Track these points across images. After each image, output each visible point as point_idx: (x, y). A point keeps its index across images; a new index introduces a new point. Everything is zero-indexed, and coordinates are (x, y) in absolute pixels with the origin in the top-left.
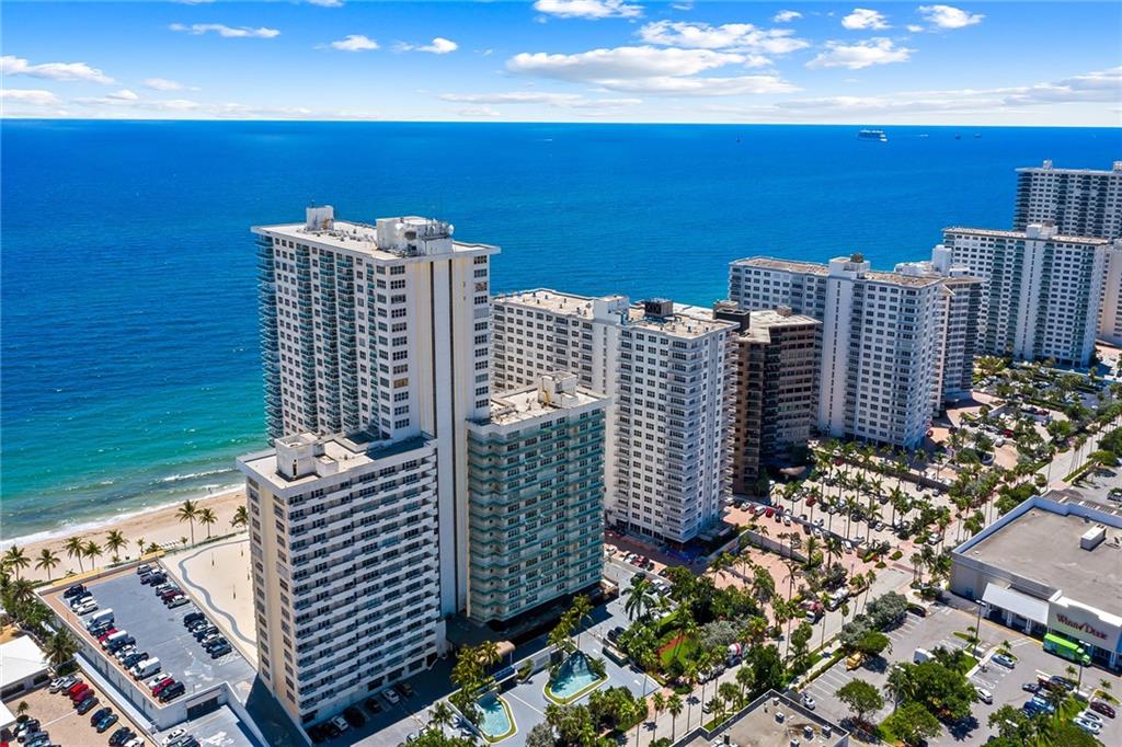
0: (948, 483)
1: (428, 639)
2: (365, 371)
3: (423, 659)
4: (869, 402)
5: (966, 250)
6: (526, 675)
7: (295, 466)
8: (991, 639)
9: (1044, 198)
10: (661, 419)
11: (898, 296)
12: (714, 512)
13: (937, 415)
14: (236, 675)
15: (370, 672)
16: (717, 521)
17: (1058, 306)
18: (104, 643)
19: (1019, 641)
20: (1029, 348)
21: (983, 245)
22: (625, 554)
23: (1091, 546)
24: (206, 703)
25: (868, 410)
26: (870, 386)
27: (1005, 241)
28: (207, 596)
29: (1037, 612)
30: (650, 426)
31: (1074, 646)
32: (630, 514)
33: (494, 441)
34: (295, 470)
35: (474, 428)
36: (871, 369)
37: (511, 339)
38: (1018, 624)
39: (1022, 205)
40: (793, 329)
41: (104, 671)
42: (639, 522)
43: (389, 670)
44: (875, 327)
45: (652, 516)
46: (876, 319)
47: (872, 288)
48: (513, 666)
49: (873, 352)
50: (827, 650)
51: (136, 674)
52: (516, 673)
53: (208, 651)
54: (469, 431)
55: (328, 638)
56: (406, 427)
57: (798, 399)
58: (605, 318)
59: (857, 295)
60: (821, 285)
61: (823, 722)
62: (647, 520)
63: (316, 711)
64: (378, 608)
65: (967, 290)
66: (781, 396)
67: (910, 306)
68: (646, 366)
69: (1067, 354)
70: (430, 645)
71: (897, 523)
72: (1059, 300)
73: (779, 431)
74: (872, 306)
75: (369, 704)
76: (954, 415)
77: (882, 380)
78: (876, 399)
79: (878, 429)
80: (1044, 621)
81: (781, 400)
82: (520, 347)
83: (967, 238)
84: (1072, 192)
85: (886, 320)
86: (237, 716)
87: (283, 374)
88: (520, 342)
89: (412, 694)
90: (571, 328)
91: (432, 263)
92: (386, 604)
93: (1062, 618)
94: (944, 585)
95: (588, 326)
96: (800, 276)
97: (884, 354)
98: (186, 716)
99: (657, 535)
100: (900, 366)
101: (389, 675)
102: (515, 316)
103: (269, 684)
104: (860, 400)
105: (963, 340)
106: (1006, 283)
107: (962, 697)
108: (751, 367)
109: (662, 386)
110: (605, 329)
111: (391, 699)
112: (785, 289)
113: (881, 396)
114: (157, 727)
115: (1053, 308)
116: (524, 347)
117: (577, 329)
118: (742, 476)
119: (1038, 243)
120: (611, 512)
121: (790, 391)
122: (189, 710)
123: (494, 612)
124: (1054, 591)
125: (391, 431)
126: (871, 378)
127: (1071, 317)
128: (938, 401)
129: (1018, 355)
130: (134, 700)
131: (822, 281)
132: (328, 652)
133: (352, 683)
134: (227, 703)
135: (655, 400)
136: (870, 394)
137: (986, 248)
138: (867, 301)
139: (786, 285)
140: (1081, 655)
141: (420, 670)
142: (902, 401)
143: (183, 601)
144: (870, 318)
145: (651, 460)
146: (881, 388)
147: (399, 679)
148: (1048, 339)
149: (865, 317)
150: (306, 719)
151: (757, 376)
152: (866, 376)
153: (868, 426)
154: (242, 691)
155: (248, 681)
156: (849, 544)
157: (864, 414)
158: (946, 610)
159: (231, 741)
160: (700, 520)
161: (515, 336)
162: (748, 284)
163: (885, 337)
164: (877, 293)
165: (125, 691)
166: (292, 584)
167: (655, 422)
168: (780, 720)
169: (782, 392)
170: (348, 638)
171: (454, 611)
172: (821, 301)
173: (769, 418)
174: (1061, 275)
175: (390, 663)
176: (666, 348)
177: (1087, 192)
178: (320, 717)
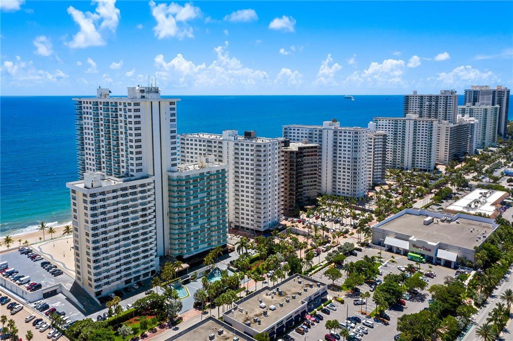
0: (374, 209)
1: (151, 263)
2: (123, 162)
3: (149, 272)
4: (342, 180)
5: (383, 125)
6: (194, 278)
7: (92, 184)
8: (387, 257)
9: (414, 106)
10: (252, 179)
11: (351, 135)
12: (276, 219)
13: (371, 188)
14: (65, 281)
15: (126, 276)
16: (278, 223)
17: (420, 147)
18: (4, 273)
19: (398, 257)
20: (410, 165)
21: (389, 123)
22: (238, 236)
23: (428, 224)
24: (51, 292)
25: (341, 184)
26: (342, 173)
27: (398, 121)
28: (52, 257)
29: (405, 245)
30: (247, 183)
31: (419, 256)
32: (240, 222)
33: (179, 180)
34: (92, 185)
35: (171, 174)
36: (342, 166)
37: (188, 152)
38: (398, 252)
39: (406, 110)
40: (308, 148)
41: (4, 285)
42: (245, 225)
43: (134, 275)
44: (343, 149)
45: (250, 222)
46: (343, 145)
47: (341, 132)
48: (188, 275)
49: (342, 159)
50: (322, 264)
51: (19, 283)
52: (190, 277)
53: (52, 274)
54: (169, 176)
55: (107, 258)
56: (141, 172)
57: (312, 178)
58: (228, 138)
59: (335, 135)
60: (321, 133)
61: (317, 282)
62: (248, 224)
63: (102, 291)
64: (129, 247)
65: (382, 137)
66: (304, 177)
67: (356, 139)
68: (245, 157)
69: (425, 167)
70: (152, 266)
71: (352, 223)
72: (420, 144)
73: (304, 192)
74: (341, 140)
75: (126, 289)
76: (378, 189)
77: (346, 170)
78: (344, 179)
79: (346, 192)
80: (408, 248)
81: (305, 179)
82: (192, 155)
83: (383, 121)
84: (425, 103)
85: (347, 145)
86: (66, 296)
87: (86, 161)
88: (192, 153)
89: (144, 285)
90: (213, 145)
91: (151, 102)
92: (133, 246)
93: (414, 246)
94: (370, 242)
95: (220, 143)
96: (311, 130)
97: (347, 160)
98: (42, 297)
99: (252, 230)
100: (354, 164)
101: (134, 278)
102: (190, 142)
103: (80, 283)
104: (338, 180)
105: (381, 158)
106: (399, 138)
107: (374, 272)
108: (291, 162)
109: (252, 165)
110: (228, 143)
111: (135, 287)
112: (306, 135)
113: (346, 178)
114: (29, 302)
115: (418, 148)
116: (194, 155)
117: (216, 145)
118: (288, 209)
119: (411, 121)
120: (232, 223)
121: (308, 175)
122: (44, 294)
123: (180, 252)
124: (411, 236)
125: (134, 173)
126: (342, 170)
127: (426, 151)
128: (371, 182)
129: (405, 168)
130: (18, 294)
131: (321, 131)
132: (107, 264)
133: (118, 279)
134: (61, 293)
135: (250, 171)
136: (342, 177)
137: (391, 124)
138: (339, 138)
139: (306, 134)
140: (422, 259)
141: (147, 278)
142: (355, 179)
143: (40, 259)
144: (340, 145)
145: (248, 196)
146: (346, 174)
147: (139, 280)
148: (417, 161)
149: (338, 145)
150: (98, 294)
151: (293, 165)
152: (340, 170)
153: (341, 191)
154: (68, 286)
155: (71, 283)
156: (332, 231)
157: (340, 186)
158: (370, 249)
159: (63, 305)
160: (270, 222)
161: (190, 151)
162: (291, 134)
163: (347, 152)
164: (343, 134)
165: (14, 291)
166: (91, 232)
167: (250, 181)
168: (300, 283)
169: (305, 175)
170: (115, 253)
171: (163, 255)
172: (320, 140)
173: (299, 185)
174: (421, 134)
175: (135, 273)
176: (253, 148)
177: (430, 103)
178: (103, 294)
